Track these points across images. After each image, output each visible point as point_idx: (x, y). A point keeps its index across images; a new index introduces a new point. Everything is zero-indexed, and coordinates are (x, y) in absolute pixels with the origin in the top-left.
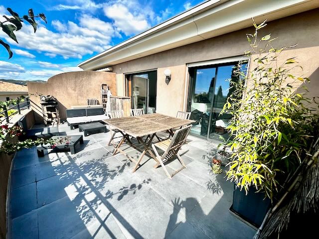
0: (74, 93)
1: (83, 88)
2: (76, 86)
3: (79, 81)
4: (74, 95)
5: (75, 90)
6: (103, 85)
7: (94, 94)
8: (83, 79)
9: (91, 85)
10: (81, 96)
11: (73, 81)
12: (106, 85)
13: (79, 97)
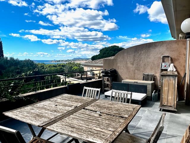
0: (132, 67)
1: (141, 62)
2: (134, 60)
3: (138, 54)
4: (132, 69)
5: (133, 64)
6: (164, 57)
7: (152, 69)
8: (142, 52)
9: (149, 58)
10: (138, 70)
11: (132, 56)
12: (168, 57)
13: (136, 71)
